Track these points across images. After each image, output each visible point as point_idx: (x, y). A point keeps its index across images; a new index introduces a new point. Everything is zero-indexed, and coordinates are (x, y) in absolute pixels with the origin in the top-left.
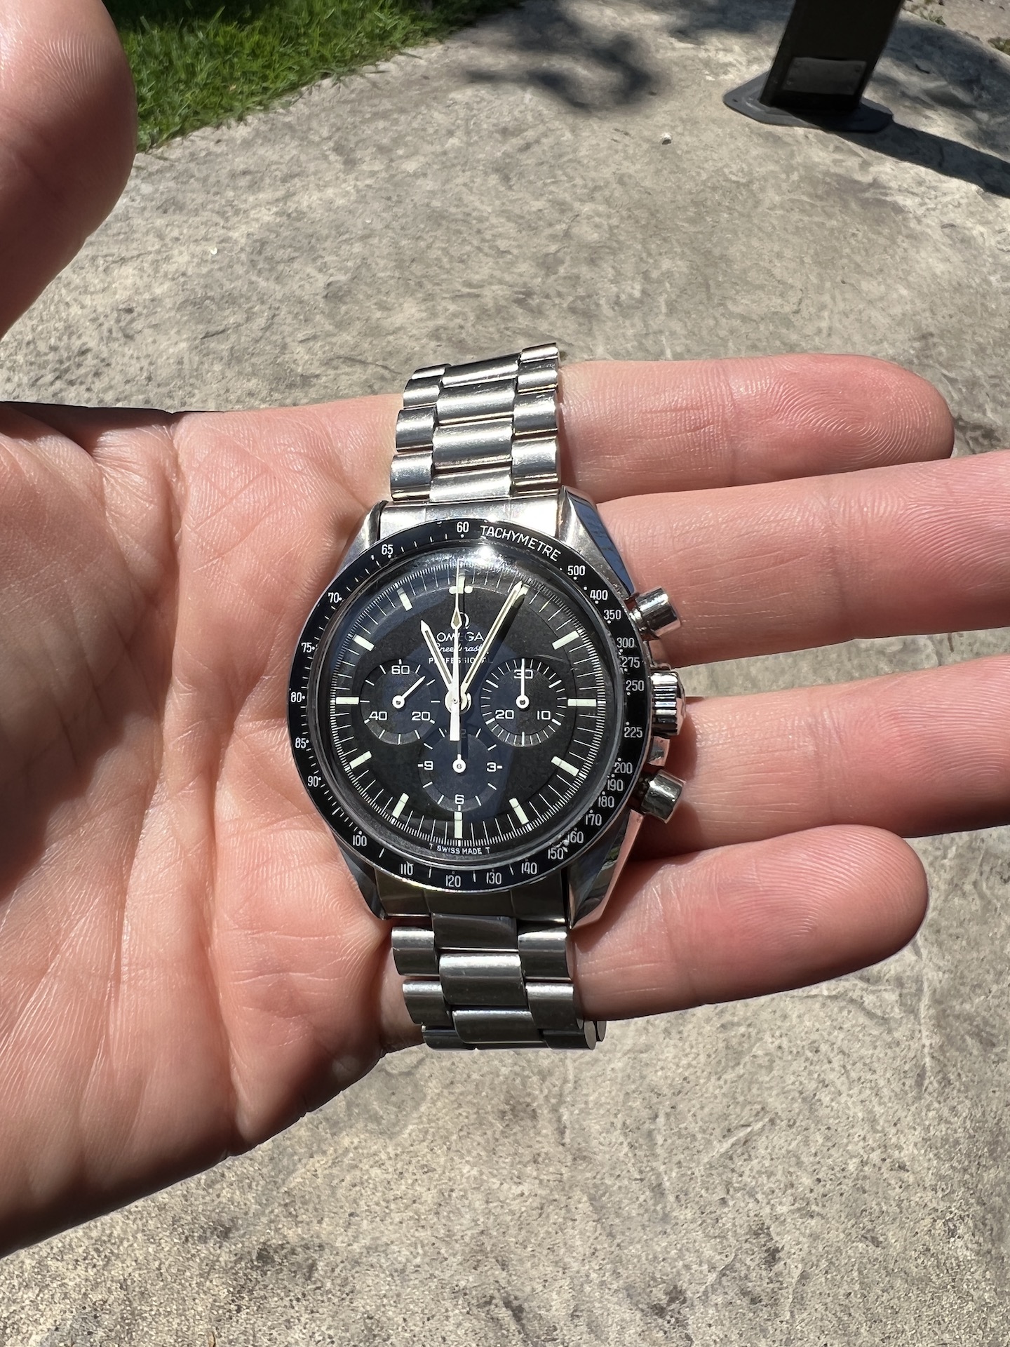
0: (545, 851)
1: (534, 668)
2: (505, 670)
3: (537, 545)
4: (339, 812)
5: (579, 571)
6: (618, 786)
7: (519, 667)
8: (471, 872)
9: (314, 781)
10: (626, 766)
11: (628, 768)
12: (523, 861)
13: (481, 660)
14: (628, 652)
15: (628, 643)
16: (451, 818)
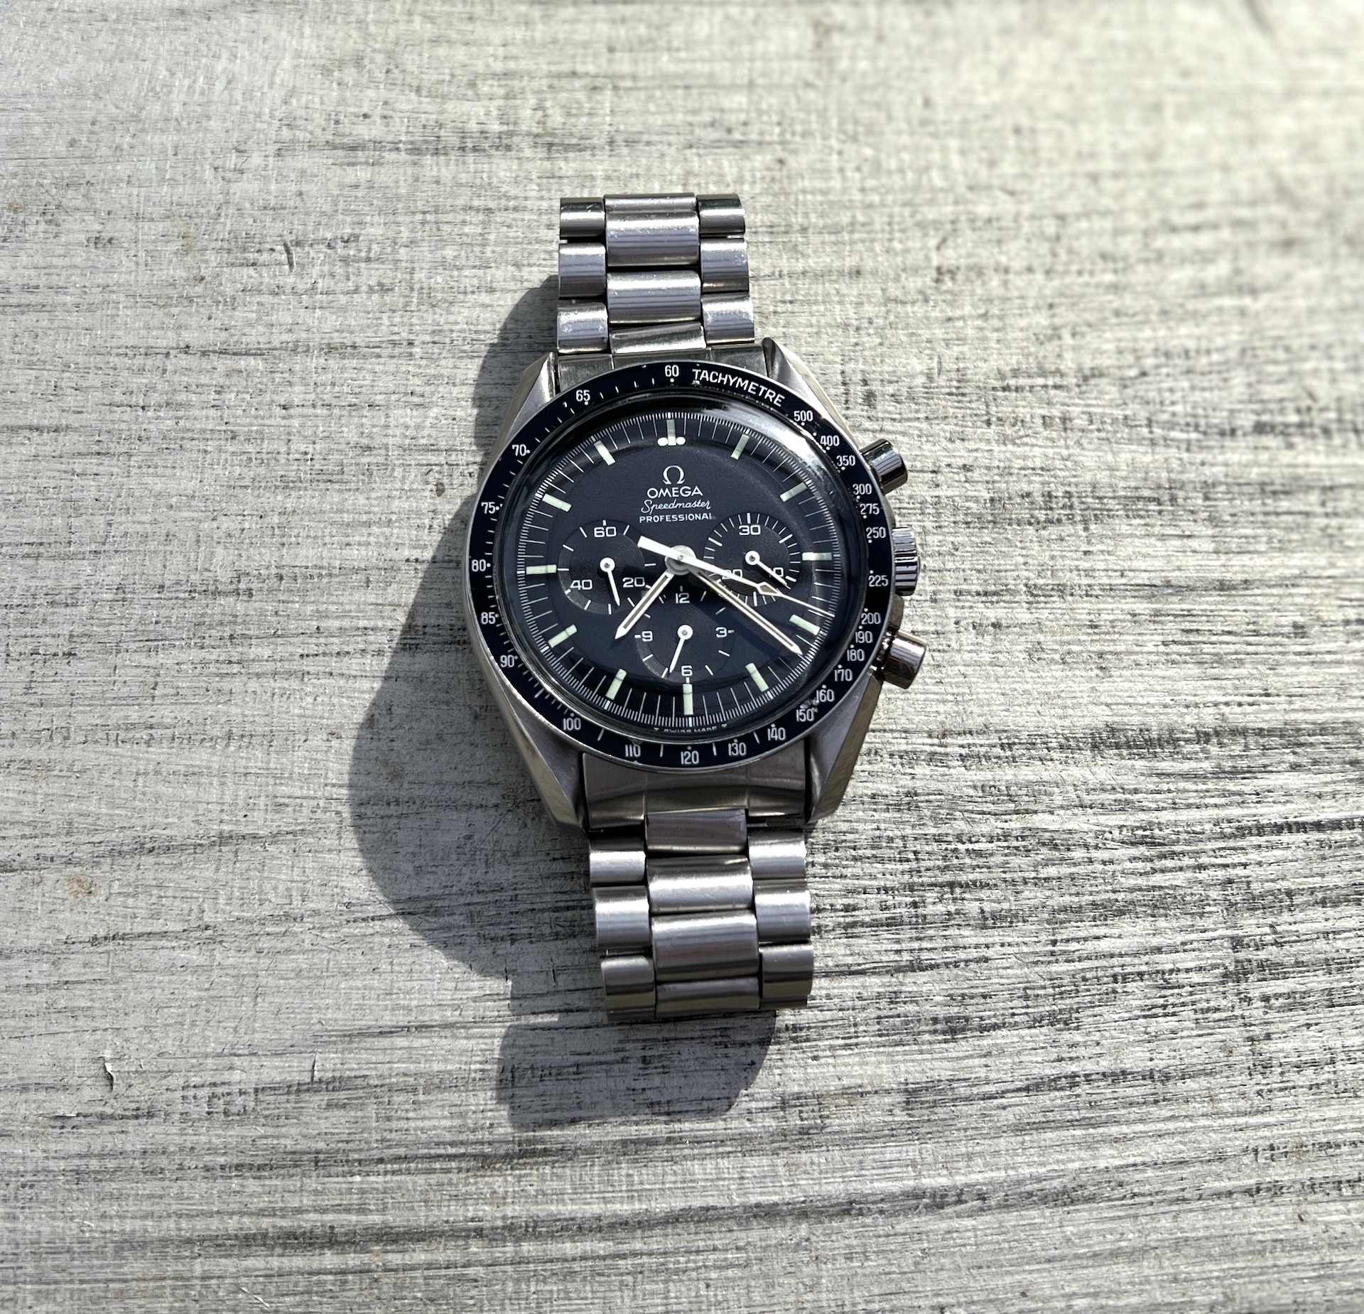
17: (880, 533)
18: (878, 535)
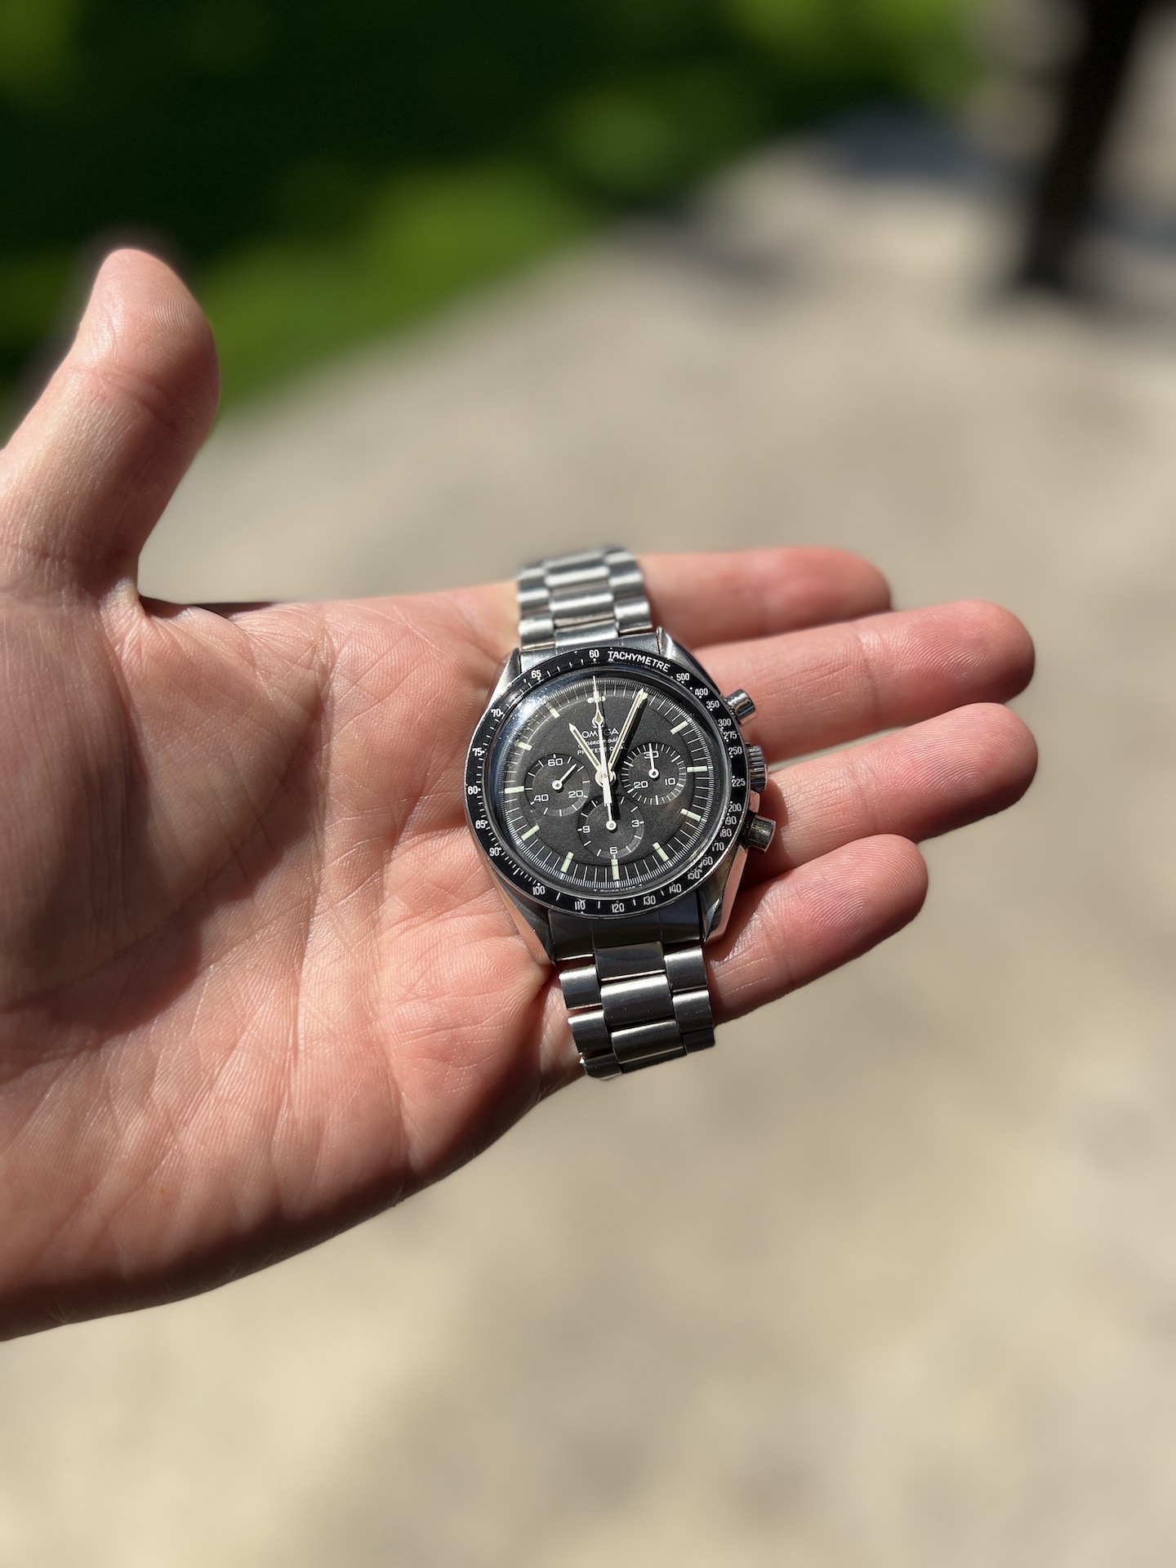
0: (686, 874)
1: (659, 750)
2: (637, 753)
3: (652, 662)
4: (520, 871)
5: (686, 677)
6: (731, 821)
7: (648, 750)
8: (631, 899)
9: (494, 852)
10: (737, 806)
11: (737, 807)
12: (670, 884)
13: (620, 747)
14: (727, 729)
15: (728, 722)
16: (610, 866)
17: (738, 750)
18: (737, 752)
